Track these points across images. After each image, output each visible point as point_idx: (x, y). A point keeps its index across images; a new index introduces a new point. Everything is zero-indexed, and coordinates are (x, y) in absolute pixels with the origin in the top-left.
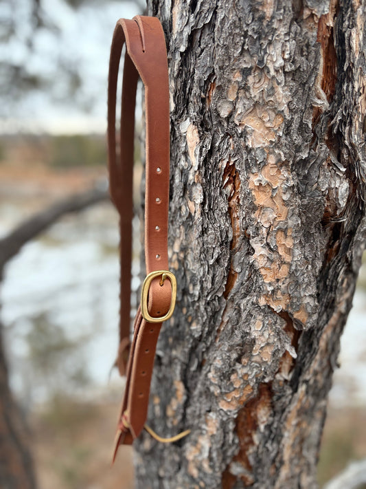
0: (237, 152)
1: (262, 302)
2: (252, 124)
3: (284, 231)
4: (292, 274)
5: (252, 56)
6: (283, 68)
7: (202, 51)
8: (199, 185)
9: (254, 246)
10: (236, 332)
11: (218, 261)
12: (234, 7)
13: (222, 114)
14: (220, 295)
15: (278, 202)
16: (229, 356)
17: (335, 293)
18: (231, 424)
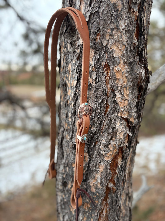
0: (109, 58)
1: (119, 115)
2: (114, 48)
3: (126, 87)
4: (129, 104)
5: (114, 24)
6: (125, 28)
7: (94, 21)
8: (94, 72)
9: (116, 94)
10: (110, 128)
11: (102, 101)
12: (108, 6)
13: (104, 45)
14: (103, 114)
15: (124, 77)
16: (108, 138)
17: (141, 112)
18: (109, 166)
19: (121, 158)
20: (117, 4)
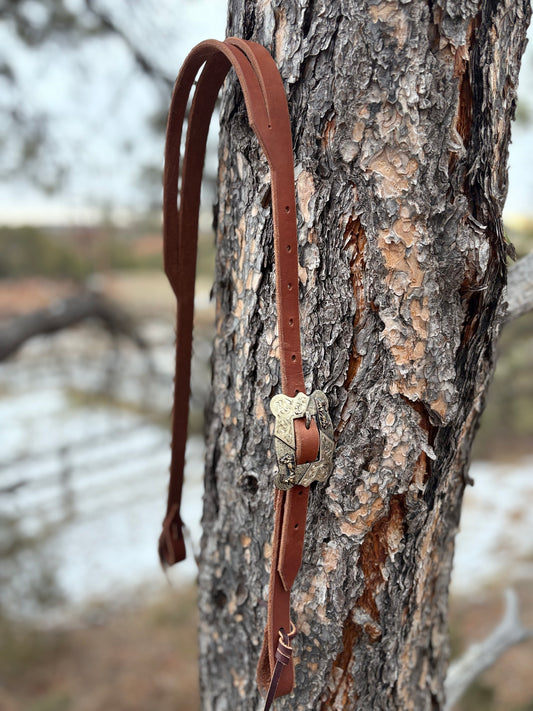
0: (364, 203)
1: (394, 390)
2: (381, 170)
3: (419, 300)
4: (428, 354)
5: (381, 90)
6: (418, 104)
7: (317, 82)
8: (314, 245)
9: (384, 319)
10: (362, 430)
11: (337, 341)
12: (360, 32)
13: (345, 158)
14: (340, 384)
15: (412, 265)
16: (353, 463)
17: (474, 381)
18: (355, 553)
19: (397, 531)
20: (392, 22)
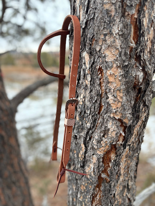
0: (103, 63)
1: (112, 116)
2: (108, 53)
3: (120, 90)
4: (122, 106)
5: (107, 29)
6: (118, 33)
7: (90, 27)
8: (89, 74)
9: (109, 96)
10: (103, 126)
11: (96, 101)
12: (101, 12)
13: (97, 50)
14: (97, 113)
15: (117, 80)
16: (100, 135)
17: (139, 113)
18: (101, 159)
19: (114, 154)
20: (110, 9)
